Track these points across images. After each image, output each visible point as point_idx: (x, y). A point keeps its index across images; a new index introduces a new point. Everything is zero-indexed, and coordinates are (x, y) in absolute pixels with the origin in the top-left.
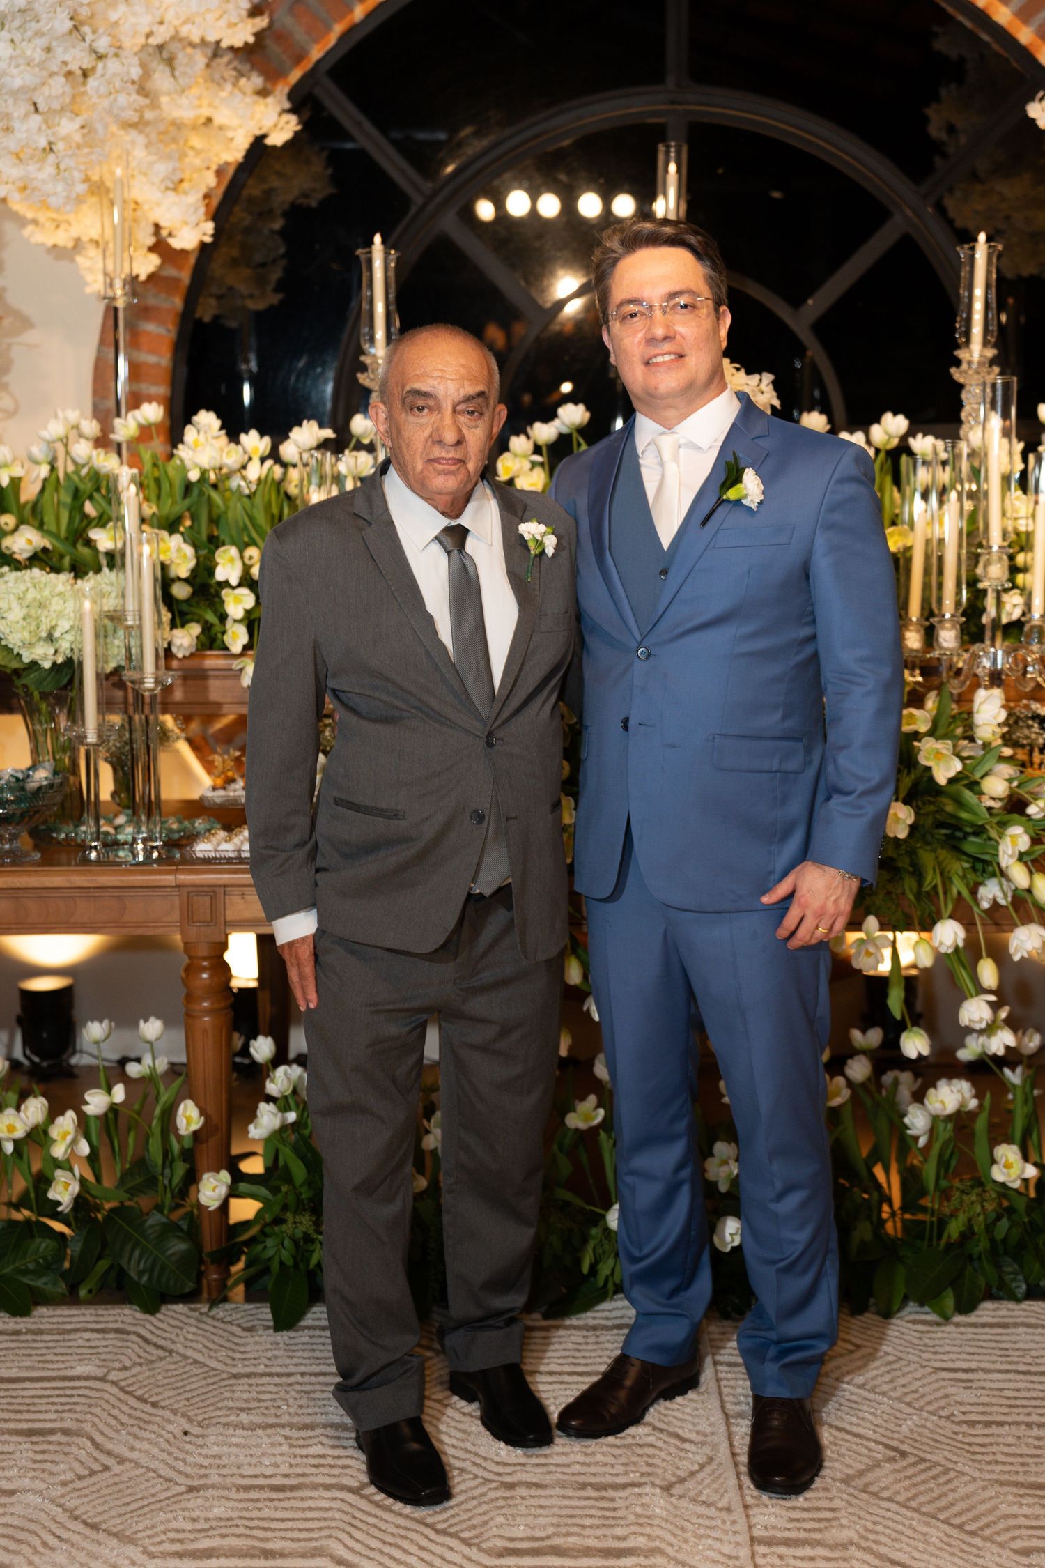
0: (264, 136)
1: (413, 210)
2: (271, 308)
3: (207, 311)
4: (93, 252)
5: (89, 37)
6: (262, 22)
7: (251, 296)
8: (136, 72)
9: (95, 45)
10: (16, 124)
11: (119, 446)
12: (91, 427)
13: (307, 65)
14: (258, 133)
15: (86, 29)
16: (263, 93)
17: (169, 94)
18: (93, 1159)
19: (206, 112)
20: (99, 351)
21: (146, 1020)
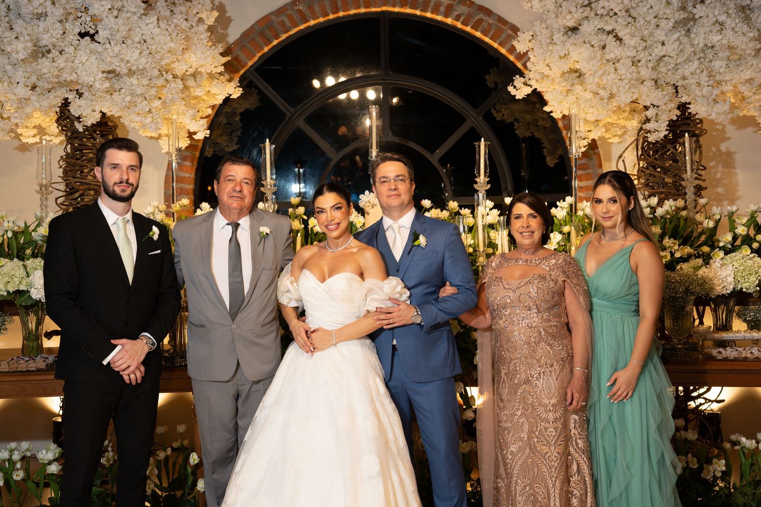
0: (230, 95)
1: (287, 119)
2: (235, 150)
3: (209, 153)
4: (166, 138)
5: (165, 76)
6: (228, 58)
7: (227, 146)
8: (181, 86)
9: (167, 78)
10: (138, 104)
11: (173, 213)
12: (163, 207)
13: (247, 68)
14: (227, 96)
15: (164, 73)
16: (230, 80)
17: (193, 87)
18: (159, 477)
19: (208, 89)
20: (167, 172)
21: (180, 425)
